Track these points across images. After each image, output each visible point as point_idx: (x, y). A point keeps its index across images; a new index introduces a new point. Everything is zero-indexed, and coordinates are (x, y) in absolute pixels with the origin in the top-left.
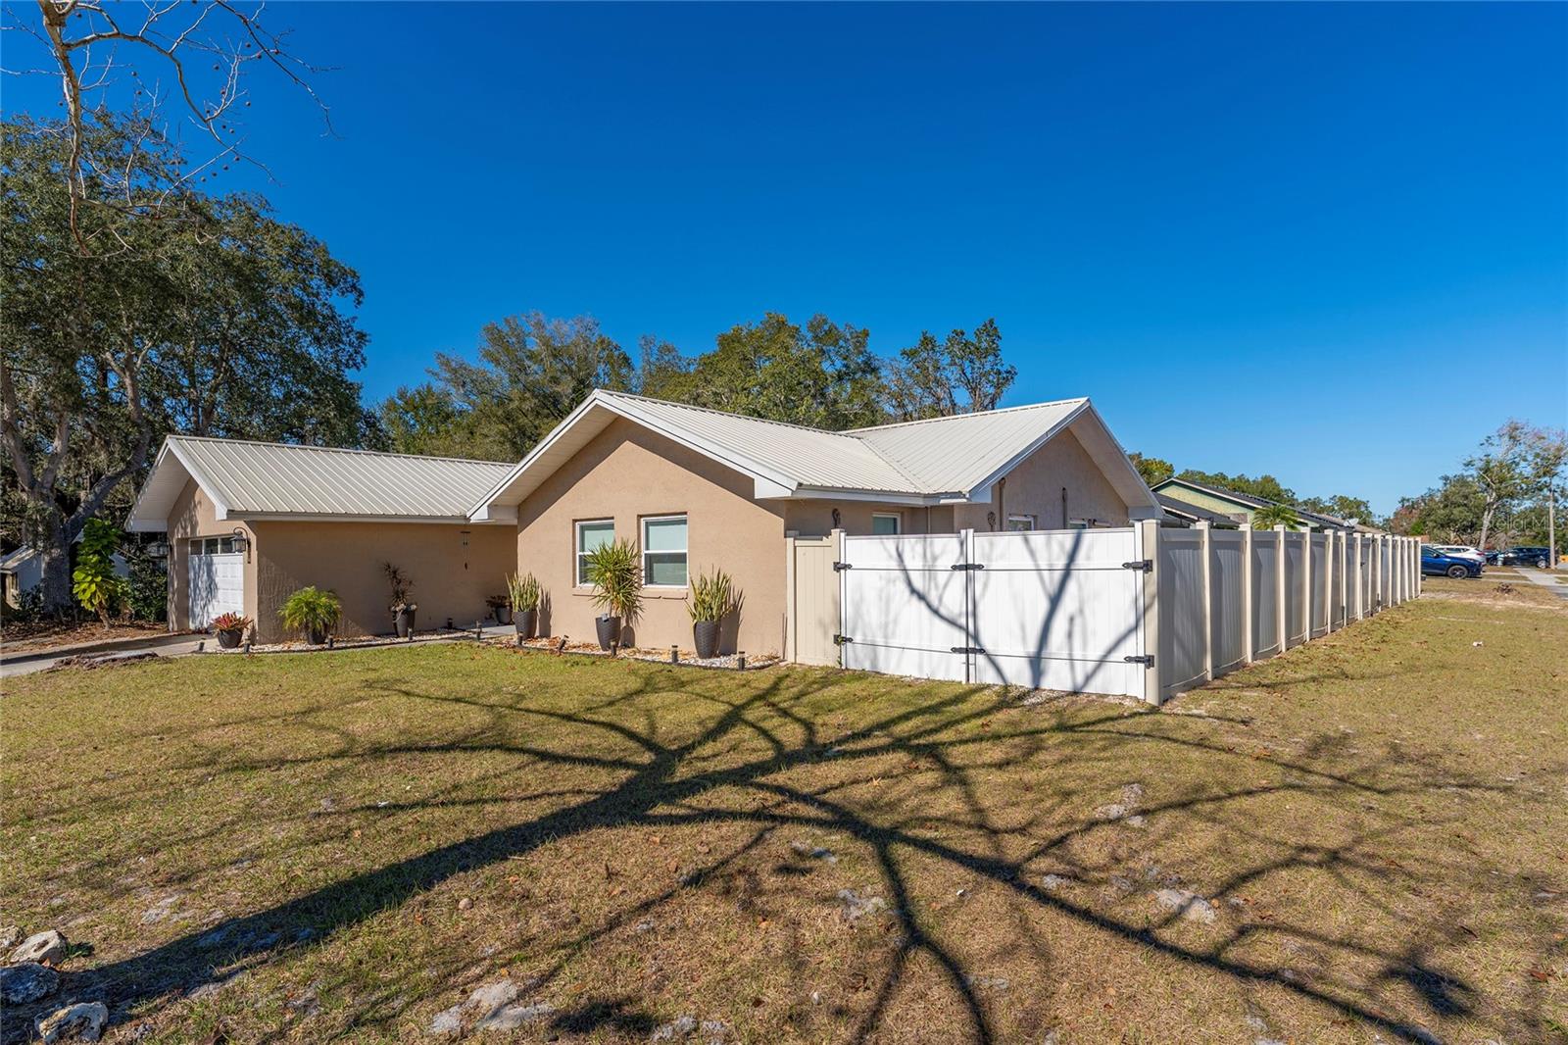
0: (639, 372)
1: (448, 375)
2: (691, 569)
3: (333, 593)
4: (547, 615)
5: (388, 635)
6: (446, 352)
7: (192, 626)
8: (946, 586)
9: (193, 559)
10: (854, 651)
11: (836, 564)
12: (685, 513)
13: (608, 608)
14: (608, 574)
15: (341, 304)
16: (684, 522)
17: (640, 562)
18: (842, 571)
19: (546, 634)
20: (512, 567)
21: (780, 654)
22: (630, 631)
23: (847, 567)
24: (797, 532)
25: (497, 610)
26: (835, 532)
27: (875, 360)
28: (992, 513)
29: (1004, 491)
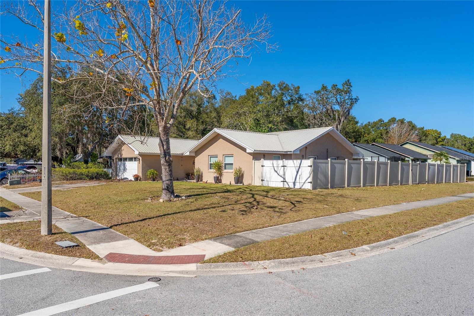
2: (234, 166)
3: (156, 171)
4: (202, 177)
7: (118, 178)
8: (280, 170)
9: (119, 163)
10: (265, 183)
11: (262, 165)
12: (233, 155)
13: (216, 174)
14: (217, 167)
16: (233, 156)
17: (223, 165)
19: (202, 180)
21: (251, 183)
22: (221, 180)
23: (264, 166)
24: (255, 159)
26: (262, 159)
27: (303, 96)
28: (303, 155)
29: (307, 150)
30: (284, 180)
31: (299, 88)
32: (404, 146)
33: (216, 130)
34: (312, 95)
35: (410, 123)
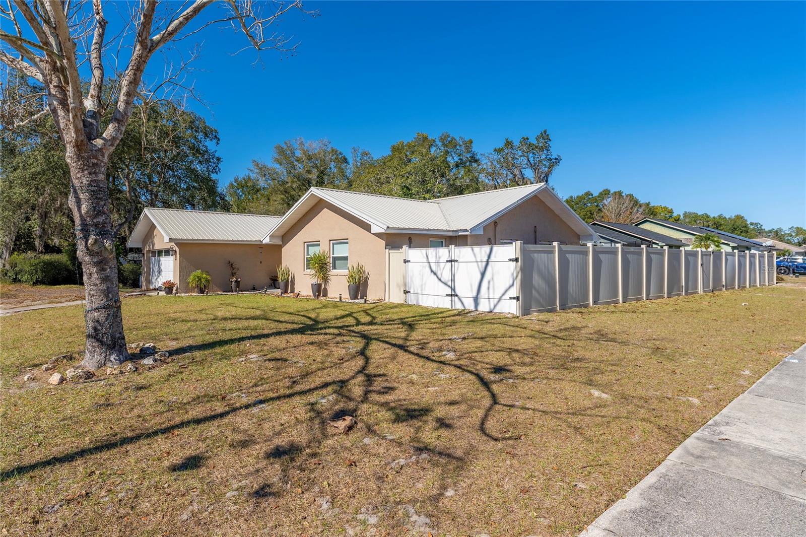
0: (351, 166)
1: (257, 171)
2: (349, 263)
3: (208, 273)
4: (293, 283)
5: (229, 291)
6: (256, 159)
7: (151, 288)
8: (444, 268)
9: (152, 259)
10: (411, 297)
11: (405, 260)
12: (347, 239)
13: (316, 280)
14: (317, 265)
15: (210, 145)
16: (347, 243)
17: (330, 260)
18: (407, 263)
19: (292, 291)
20: (279, 262)
21: (383, 298)
22: (325, 290)
23: (409, 261)
24: (390, 247)
25: (274, 282)
26: (404, 247)
27: (477, 155)
28: (490, 239)
29: (497, 228)
30: (453, 293)
31: (472, 142)
32: (641, 226)
33: (314, 190)
34: (490, 156)
35: (631, 196)
